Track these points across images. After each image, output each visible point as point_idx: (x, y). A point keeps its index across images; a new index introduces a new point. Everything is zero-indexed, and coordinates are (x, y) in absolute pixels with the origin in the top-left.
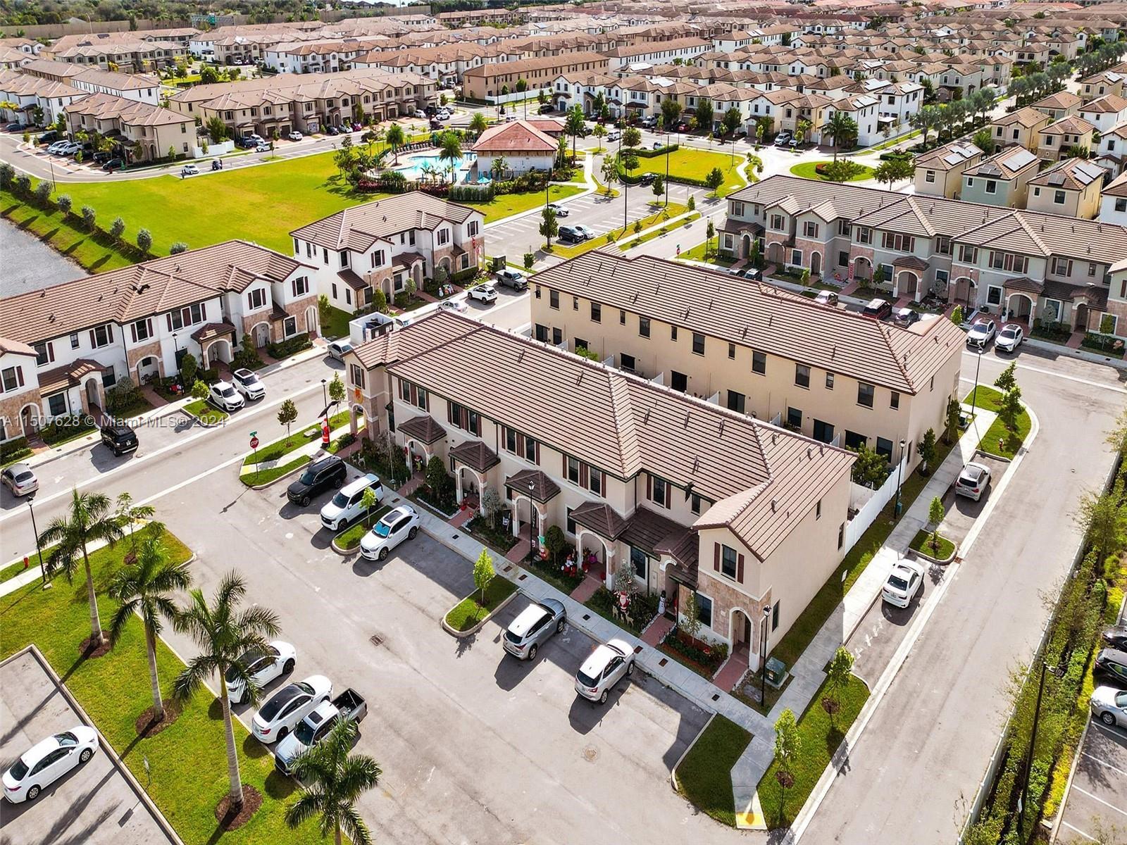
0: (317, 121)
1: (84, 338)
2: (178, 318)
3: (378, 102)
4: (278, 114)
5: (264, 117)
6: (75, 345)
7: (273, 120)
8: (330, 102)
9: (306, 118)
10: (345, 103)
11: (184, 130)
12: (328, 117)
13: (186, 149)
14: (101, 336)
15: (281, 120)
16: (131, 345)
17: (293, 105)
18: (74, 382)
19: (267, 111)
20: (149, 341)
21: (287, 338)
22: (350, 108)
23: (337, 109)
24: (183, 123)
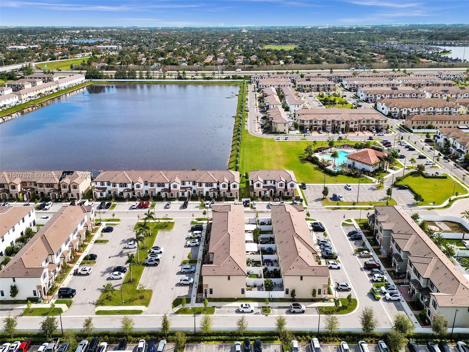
0: (331, 128)
1: (191, 183)
2: (207, 185)
3: (357, 124)
4: (318, 123)
5: (314, 124)
6: (189, 183)
7: (316, 125)
8: (338, 122)
9: (327, 126)
10: (343, 123)
11: (285, 125)
12: (336, 127)
13: (285, 131)
14: (194, 183)
15: (319, 126)
16: (198, 187)
17: (324, 121)
18: (186, 191)
19: (315, 122)
20: (201, 187)
21: (230, 197)
22: (344, 125)
23: (340, 124)
24: (285, 123)
